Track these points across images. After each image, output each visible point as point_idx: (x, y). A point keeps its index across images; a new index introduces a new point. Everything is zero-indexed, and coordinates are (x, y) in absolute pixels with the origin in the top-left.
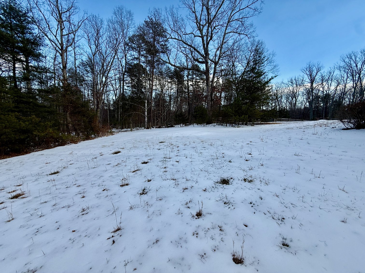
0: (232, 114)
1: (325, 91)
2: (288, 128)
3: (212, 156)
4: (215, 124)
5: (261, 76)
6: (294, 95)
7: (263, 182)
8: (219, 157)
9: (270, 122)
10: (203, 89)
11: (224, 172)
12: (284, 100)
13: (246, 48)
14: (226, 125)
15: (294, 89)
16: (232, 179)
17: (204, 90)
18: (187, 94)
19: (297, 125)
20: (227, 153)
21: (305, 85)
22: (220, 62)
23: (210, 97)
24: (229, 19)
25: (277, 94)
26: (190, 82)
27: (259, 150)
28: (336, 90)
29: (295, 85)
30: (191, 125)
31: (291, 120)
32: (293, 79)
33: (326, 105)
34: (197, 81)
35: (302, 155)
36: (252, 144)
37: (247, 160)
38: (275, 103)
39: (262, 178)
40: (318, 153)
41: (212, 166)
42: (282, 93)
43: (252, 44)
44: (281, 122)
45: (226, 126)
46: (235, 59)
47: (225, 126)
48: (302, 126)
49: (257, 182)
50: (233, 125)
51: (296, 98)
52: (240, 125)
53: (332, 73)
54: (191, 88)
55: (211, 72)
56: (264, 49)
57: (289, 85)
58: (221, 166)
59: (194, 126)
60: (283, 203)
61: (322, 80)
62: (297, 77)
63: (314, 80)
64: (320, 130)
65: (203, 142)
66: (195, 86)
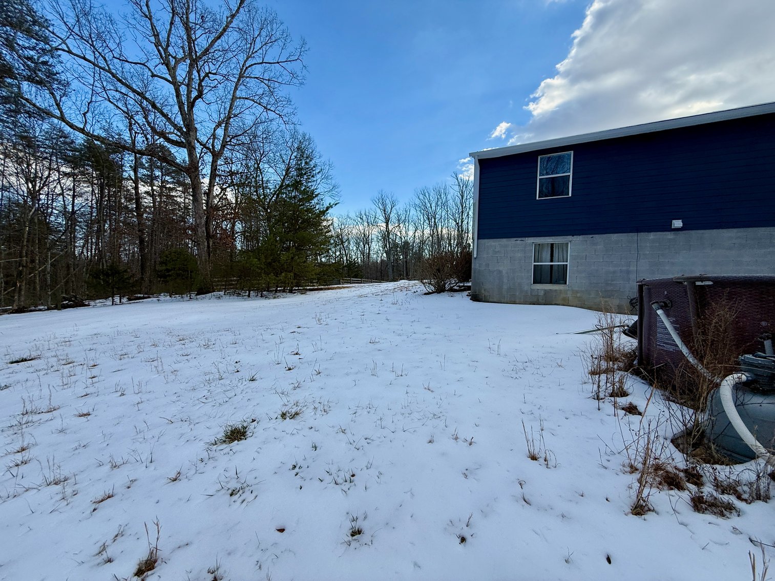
0: (259, 271)
1: (403, 238)
2: (360, 295)
3: (206, 374)
4: (222, 293)
5: (312, 199)
6: (366, 240)
7: (319, 409)
8: (227, 374)
9: (333, 286)
10: (186, 208)
11: (235, 410)
12: (353, 247)
13: (283, 141)
14: (247, 294)
15: (366, 230)
16: (255, 420)
17: (188, 212)
18: (135, 214)
19: (373, 290)
20: (247, 358)
21: (378, 225)
22: (227, 153)
23: (204, 229)
24: (241, 69)
25: (341, 235)
26: (144, 186)
27: (314, 343)
28: (415, 236)
29: (366, 224)
30: (149, 297)
31: (366, 281)
32: (363, 213)
33: (406, 258)
34: (168, 186)
35: (380, 340)
36: (300, 332)
37: (290, 369)
38: (340, 252)
39: (318, 400)
40: (400, 335)
41: (204, 400)
42: (349, 234)
43: (293, 137)
44: (351, 285)
45: (249, 296)
46: (261, 156)
47: (245, 296)
48: (379, 291)
49: (308, 413)
50: (264, 293)
51: (369, 245)
52: (278, 294)
53: (408, 212)
54: (147, 201)
55: (204, 172)
56: (314, 152)
57: (358, 223)
58: (230, 397)
59: (159, 300)
60: (352, 442)
61: (399, 220)
62: (367, 211)
63: (389, 219)
64: (400, 296)
65: (182, 342)
66: (161, 199)
